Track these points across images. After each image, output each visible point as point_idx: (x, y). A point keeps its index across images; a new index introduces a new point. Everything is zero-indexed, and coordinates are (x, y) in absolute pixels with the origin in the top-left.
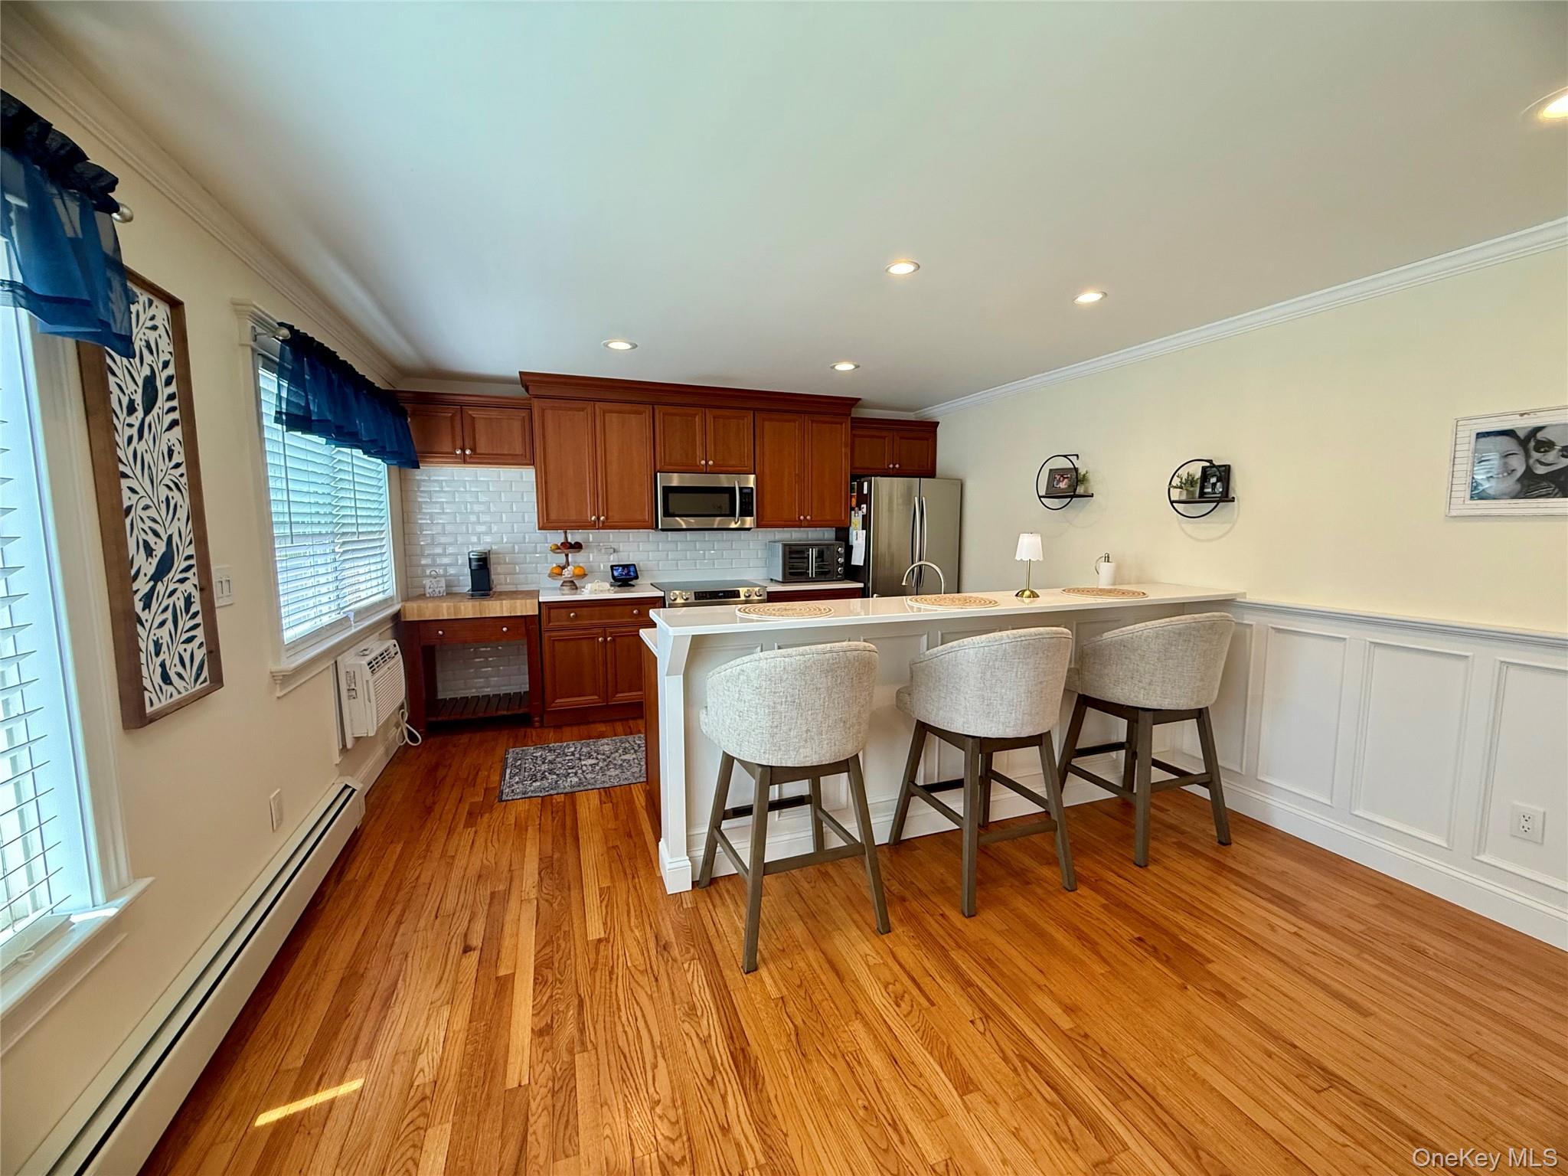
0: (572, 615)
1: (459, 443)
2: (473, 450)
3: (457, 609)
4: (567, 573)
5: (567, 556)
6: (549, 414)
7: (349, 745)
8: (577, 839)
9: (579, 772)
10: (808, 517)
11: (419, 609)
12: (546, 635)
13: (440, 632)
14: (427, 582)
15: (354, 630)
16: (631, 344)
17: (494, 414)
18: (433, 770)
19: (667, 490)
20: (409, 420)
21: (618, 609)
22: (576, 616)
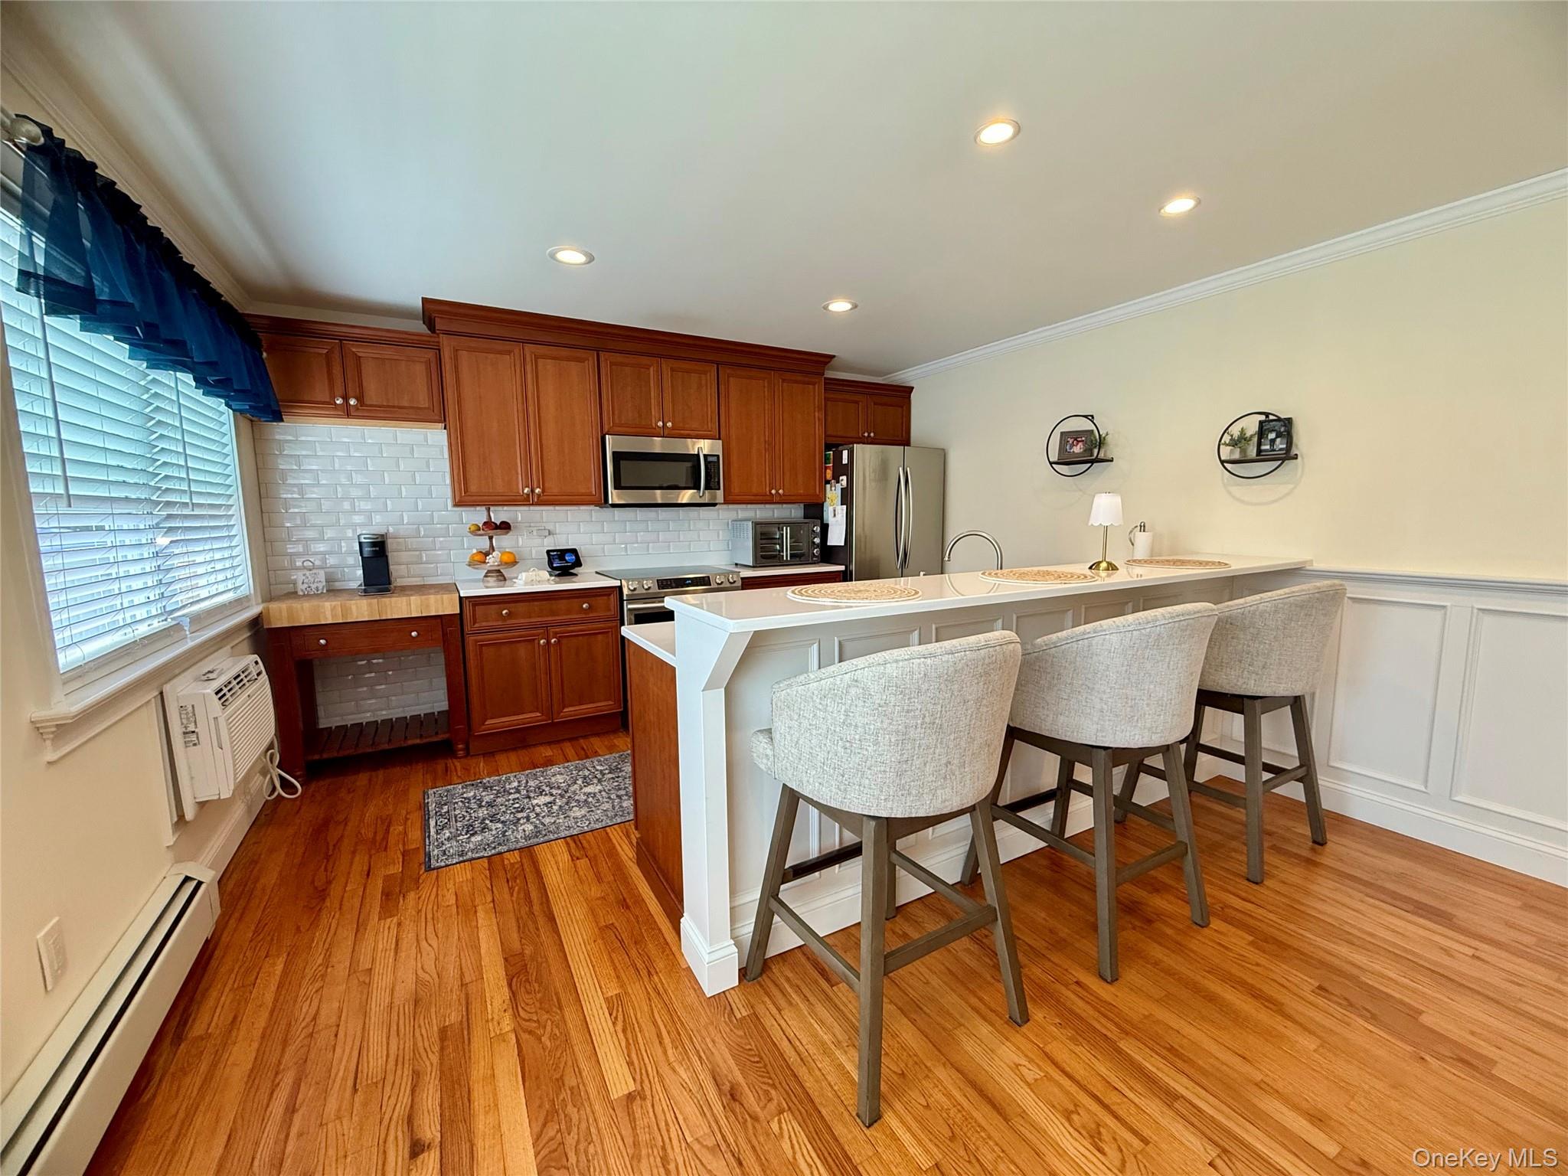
0: (504, 612)
1: (339, 388)
2: (360, 399)
3: (345, 610)
4: (492, 560)
5: (491, 538)
6: (463, 354)
7: (189, 814)
8: (551, 919)
9: (532, 815)
10: (781, 491)
11: (290, 610)
12: (470, 640)
13: (323, 642)
14: (298, 576)
15: (190, 644)
16: (586, 254)
17: (388, 352)
18: (321, 828)
19: (617, 456)
20: (265, 355)
21: (563, 604)
22: (509, 614)
